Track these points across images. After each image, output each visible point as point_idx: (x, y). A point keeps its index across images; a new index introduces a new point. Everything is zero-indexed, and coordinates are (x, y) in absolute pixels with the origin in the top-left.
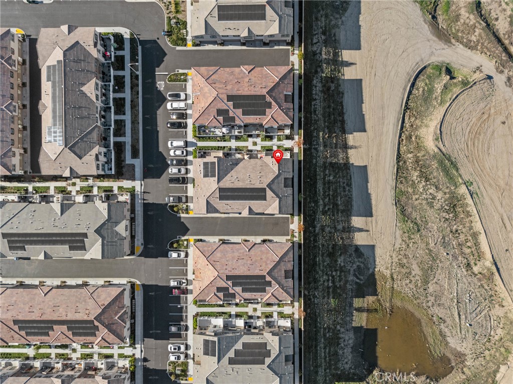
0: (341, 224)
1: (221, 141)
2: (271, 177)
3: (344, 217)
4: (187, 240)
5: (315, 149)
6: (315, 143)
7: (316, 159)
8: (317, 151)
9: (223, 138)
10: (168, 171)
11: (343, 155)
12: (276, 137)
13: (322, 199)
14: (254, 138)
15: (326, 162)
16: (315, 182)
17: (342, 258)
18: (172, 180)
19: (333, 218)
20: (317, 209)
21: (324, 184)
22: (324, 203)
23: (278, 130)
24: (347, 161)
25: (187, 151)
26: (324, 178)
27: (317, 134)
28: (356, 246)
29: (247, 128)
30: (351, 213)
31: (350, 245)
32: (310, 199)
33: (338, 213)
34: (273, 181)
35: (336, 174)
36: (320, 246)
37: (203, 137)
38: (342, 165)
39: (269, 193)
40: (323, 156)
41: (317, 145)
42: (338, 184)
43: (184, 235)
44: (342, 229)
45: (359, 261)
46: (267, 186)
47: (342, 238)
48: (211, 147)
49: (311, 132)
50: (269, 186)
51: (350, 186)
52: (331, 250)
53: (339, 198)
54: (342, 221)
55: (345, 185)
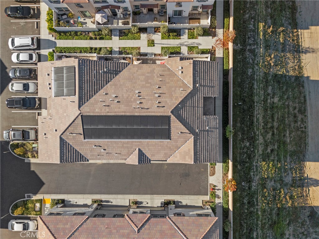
0: (290, 174)
1: (96, 39)
2: (180, 95)
3: (295, 163)
4: (41, 201)
5: (250, 51)
6: (251, 42)
7: (253, 69)
8: (255, 55)
9: (99, 35)
10: (8, 89)
11: (294, 62)
12: (187, 31)
13: (262, 134)
14: (150, 33)
15: (269, 74)
16: (251, 107)
17: (291, 228)
18: (12, 103)
19: (279, 165)
20: (254, 151)
21: (266, 110)
22: (265, 141)
23: (190, 19)
24: (300, 73)
25: (39, 56)
26: (265, 101)
27: (254, 26)
28: (312, 208)
29: (138, 17)
30: (304, 156)
31: (302, 207)
32: (243, 134)
33: (285, 157)
34: (183, 102)
35: (284, 93)
36: (260, 213)
37: (65, 32)
38: (293, 79)
39: (176, 126)
40: (263, 62)
41: (254, 44)
42: (286, 110)
43: (35, 193)
44: (291, 182)
45: (316, 232)
46: (172, 112)
47: (291, 197)
48: (80, 48)
49: (244, 22)
50: (176, 111)
51: (305, 113)
52: (275, 217)
53: (288, 132)
54: (291, 169)
55: (296, 111)
